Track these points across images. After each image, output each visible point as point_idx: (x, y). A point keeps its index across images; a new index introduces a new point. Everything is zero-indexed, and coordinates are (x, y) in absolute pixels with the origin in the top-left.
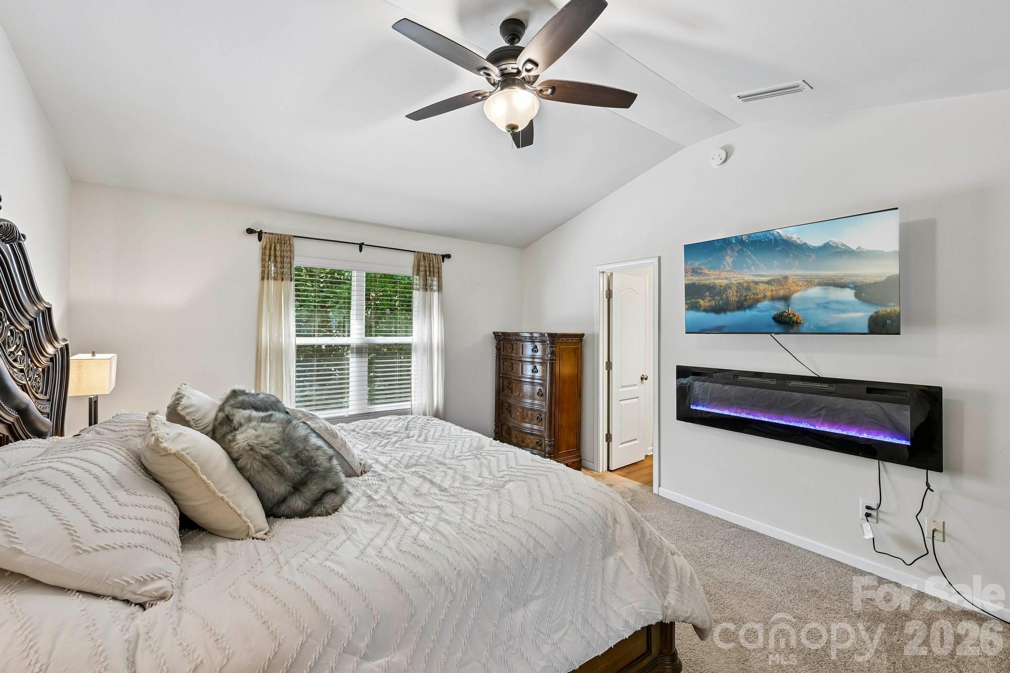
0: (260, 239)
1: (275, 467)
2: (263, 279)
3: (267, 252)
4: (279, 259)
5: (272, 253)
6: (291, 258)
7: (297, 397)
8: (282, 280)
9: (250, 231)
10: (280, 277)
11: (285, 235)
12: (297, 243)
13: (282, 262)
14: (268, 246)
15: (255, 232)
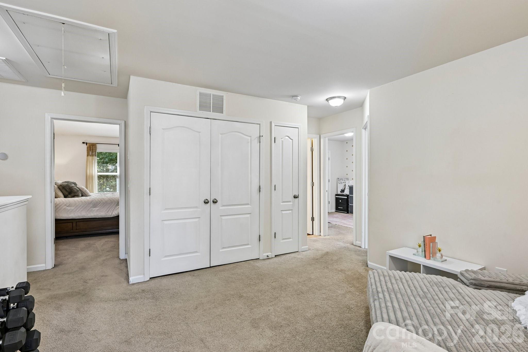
0: (87, 145)
1: (65, 189)
2: (87, 156)
3: (89, 148)
4: (92, 150)
5: (90, 149)
6: (96, 150)
7: (98, 189)
8: (93, 156)
9: (83, 143)
10: (92, 155)
11: (94, 143)
12: (98, 145)
13: (93, 151)
14: (89, 147)
15: (85, 143)
